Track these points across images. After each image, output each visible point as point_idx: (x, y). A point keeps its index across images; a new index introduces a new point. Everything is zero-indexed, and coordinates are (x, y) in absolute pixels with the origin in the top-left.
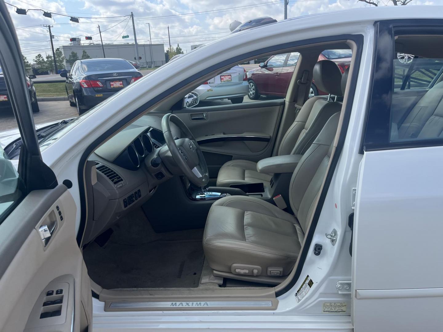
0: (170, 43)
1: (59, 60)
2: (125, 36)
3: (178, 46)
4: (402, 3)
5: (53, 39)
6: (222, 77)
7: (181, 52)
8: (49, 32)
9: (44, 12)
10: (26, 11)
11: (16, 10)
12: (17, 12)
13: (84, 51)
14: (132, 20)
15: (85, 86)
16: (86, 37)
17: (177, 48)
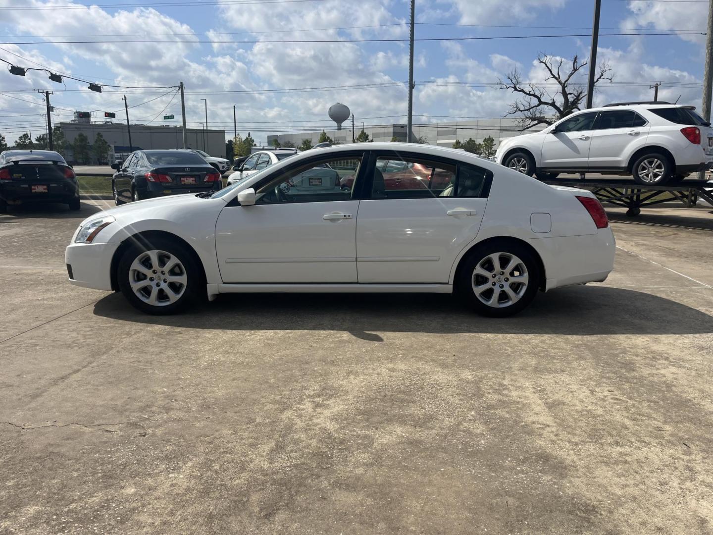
0: (235, 130)
1: (58, 144)
2: (168, 116)
3: (249, 135)
4: (575, 97)
5: (51, 112)
6: (311, 181)
7: (254, 144)
8: (46, 101)
9: (51, 74)
10: (25, 70)
11: (10, 69)
12: (11, 71)
13: (99, 134)
14: (180, 93)
15: (151, 181)
16: (106, 113)
17: (247, 138)
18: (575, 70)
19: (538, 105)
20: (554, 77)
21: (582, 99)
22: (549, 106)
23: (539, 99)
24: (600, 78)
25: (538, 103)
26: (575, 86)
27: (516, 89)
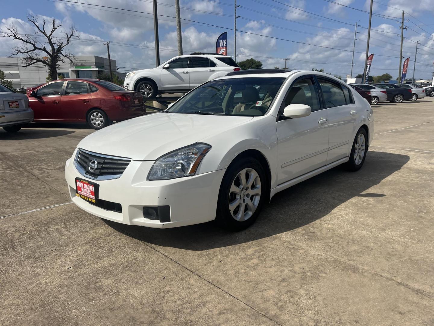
4: (59, 46)
6: (10, 104)
18: (55, 28)
19: (34, 50)
20: (41, 31)
21: (63, 48)
22: (42, 51)
23: (34, 46)
24: (72, 35)
25: (34, 48)
26: (57, 39)
27: (16, 38)
